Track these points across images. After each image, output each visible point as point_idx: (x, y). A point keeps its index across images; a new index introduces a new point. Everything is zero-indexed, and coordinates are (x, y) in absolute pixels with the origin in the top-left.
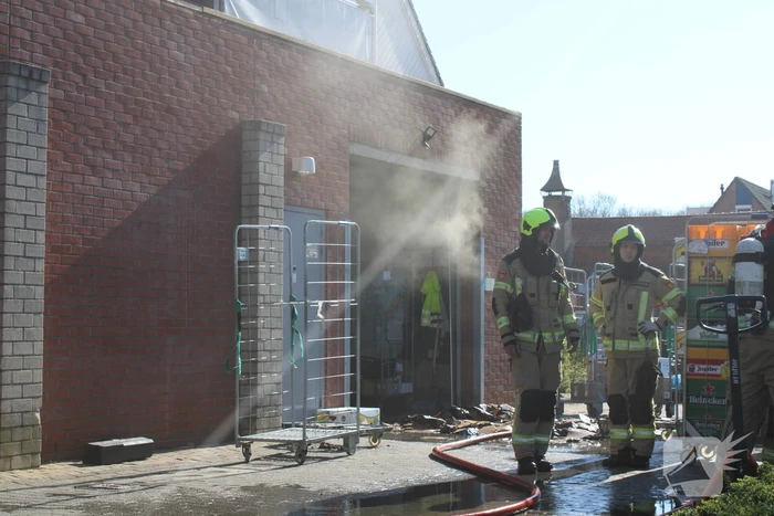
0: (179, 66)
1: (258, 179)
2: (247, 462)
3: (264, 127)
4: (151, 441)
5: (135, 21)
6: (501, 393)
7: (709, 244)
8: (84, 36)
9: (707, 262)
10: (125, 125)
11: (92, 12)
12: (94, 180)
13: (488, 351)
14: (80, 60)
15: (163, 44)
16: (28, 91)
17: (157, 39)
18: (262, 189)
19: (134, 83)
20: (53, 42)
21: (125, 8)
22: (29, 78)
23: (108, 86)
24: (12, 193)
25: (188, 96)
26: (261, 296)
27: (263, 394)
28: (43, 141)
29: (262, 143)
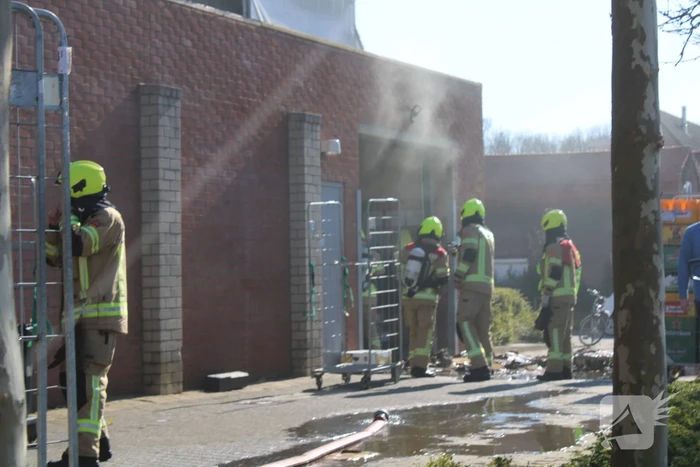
0: (249, 73)
1: (304, 162)
2: (320, 388)
3: (307, 119)
5: (221, 40)
7: (676, 214)
8: (192, 57)
9: (674, 227)
10: (217, 124)
11: (195, 37)
12: (201, 171)
14: (190, 77)
15: (238, 56)
16: (169, 106)
17: (234, 53)
18: (306, 170)
19: (222, 90)
20: (175, 64)
21: (214, 30)
22: (171, 96)
23: (206, 95)
24: (163, 185)
25: (254, 96)
26: (309, 257)
27: (312, 339)
28: (178, 144)
29: (306, 131)
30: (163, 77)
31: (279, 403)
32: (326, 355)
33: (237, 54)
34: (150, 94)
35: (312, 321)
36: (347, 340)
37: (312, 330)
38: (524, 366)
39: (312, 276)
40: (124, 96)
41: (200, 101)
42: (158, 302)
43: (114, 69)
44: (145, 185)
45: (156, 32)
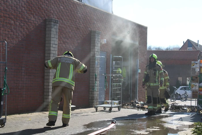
0: (80, 18)
1: (95, 45)
2: (97, 111)
3: (97, 32)
4: (75, 106)
5: (72, 7)
6: (141, 99)
8: (63, 11)
10: (70, 32)
11: (64, 6)
12: (64, 45)
13: (139, 88)
14: (62, 17)
15: (77, 13)
16: (55, 25)
18: (96, 47)
19: (71, 22)
20: (57, 13)
21: (70, 5)
22: (55, 22)
23: (67, 23)
24: (52, 49)
25: (81, 25)
26: (95, 73)
27: (95, 97)
28: (57, 37)
29: (96, 36)
30: (54, 17)
31: (84, 115)
32: (99, 101)
33: (77, 12)
34: (49, 21)
35: (95, 91)
36: (106, 97)
37: (95, 94)
39: (96, 78)
40: (41, 21)
42: (49, 84)
43: (38, 13)
44: (47, 48)
45: (52, 3)
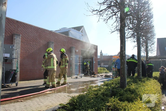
3: (73, 47)
7: (114, 58)
8: (57, 39)
16: (52, 44)
17: (63, 39)
19: (61, 43)
20: (54, 40)
38: (99, 76)
40: (46, 43)
41: (58, 44)
43: (45, 39)
45: (52, 36)
